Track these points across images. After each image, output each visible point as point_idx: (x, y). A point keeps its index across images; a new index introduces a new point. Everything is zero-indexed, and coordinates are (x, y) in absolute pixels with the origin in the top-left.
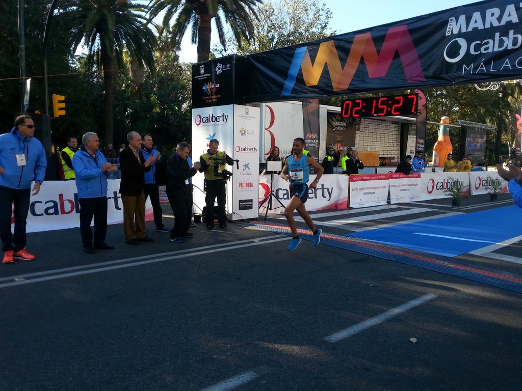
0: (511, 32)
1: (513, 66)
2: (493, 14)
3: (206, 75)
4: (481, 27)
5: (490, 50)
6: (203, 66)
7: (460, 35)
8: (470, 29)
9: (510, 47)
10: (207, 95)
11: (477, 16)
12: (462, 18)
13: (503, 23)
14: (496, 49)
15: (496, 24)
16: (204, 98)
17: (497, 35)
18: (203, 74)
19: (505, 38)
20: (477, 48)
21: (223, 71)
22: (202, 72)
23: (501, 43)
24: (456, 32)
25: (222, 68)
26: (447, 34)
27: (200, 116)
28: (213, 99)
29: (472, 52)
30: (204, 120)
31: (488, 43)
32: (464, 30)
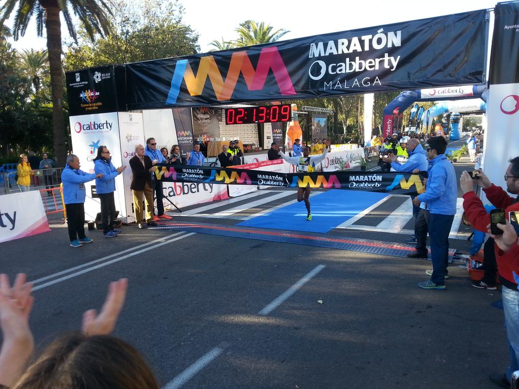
0: (357, 58)
1: (361, 84)
2: (343, 44)
3: (83, 83)
4: (335, 53)
5: (343, 72)
6: (78, 74)
7: (320, 58)
8: (327, 54)
9: (357, 70)
10: (86, 102)
11: (331, 43)
12: (321, 44)
13: (351, 51)
14: (348, 71)
15: (346, 51)
16: (82, 105)
17: (348, 60)
18: (79, 82)
19: (353, 63)
20: (334, 69)
21: (102, 79)
22: (78, 79)
23: (351, 66)
24: (317, 55)
25: (101, 77)
26: (310, 57)
27: (80, 124)
28: (93, 106)
29: (330, 72)
30: (85, 127)
31: (341, 66)
32: (323, 54)
